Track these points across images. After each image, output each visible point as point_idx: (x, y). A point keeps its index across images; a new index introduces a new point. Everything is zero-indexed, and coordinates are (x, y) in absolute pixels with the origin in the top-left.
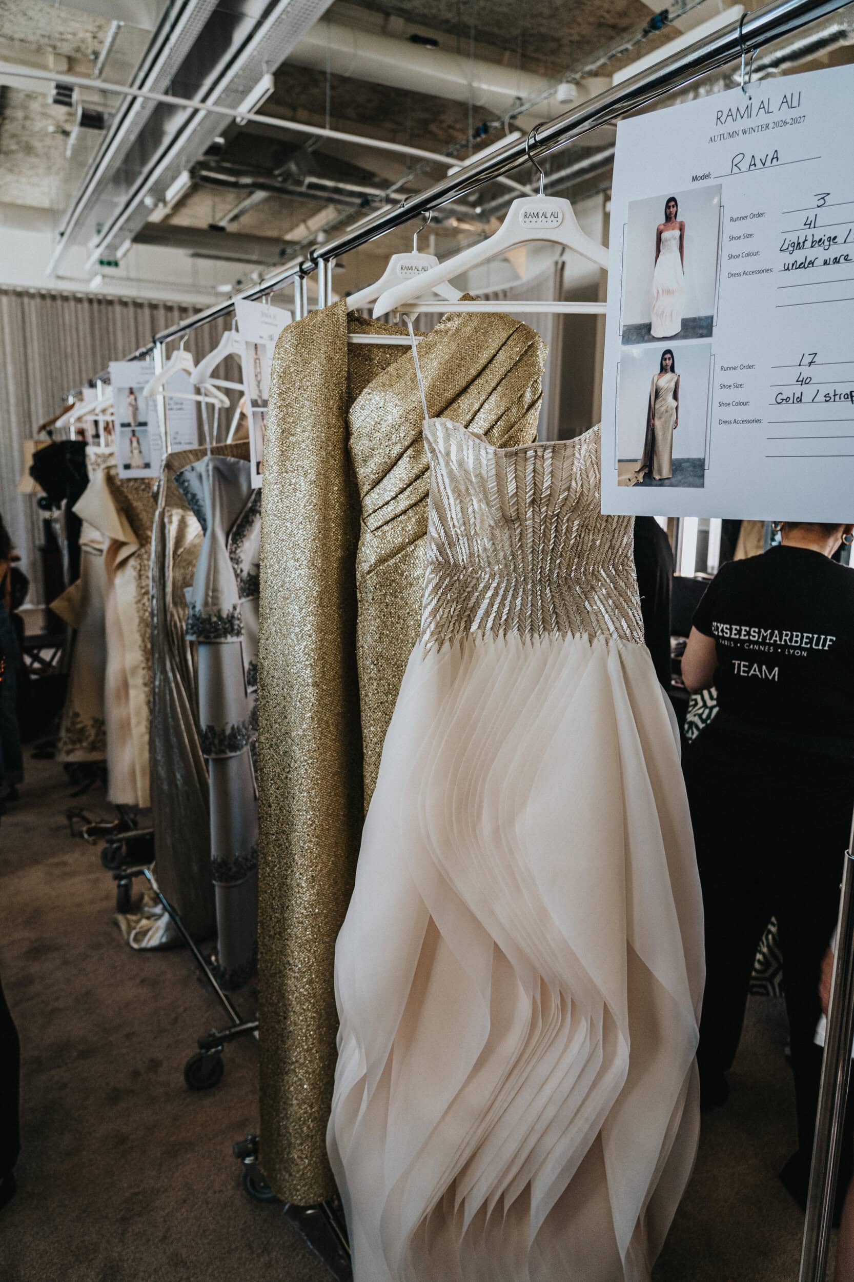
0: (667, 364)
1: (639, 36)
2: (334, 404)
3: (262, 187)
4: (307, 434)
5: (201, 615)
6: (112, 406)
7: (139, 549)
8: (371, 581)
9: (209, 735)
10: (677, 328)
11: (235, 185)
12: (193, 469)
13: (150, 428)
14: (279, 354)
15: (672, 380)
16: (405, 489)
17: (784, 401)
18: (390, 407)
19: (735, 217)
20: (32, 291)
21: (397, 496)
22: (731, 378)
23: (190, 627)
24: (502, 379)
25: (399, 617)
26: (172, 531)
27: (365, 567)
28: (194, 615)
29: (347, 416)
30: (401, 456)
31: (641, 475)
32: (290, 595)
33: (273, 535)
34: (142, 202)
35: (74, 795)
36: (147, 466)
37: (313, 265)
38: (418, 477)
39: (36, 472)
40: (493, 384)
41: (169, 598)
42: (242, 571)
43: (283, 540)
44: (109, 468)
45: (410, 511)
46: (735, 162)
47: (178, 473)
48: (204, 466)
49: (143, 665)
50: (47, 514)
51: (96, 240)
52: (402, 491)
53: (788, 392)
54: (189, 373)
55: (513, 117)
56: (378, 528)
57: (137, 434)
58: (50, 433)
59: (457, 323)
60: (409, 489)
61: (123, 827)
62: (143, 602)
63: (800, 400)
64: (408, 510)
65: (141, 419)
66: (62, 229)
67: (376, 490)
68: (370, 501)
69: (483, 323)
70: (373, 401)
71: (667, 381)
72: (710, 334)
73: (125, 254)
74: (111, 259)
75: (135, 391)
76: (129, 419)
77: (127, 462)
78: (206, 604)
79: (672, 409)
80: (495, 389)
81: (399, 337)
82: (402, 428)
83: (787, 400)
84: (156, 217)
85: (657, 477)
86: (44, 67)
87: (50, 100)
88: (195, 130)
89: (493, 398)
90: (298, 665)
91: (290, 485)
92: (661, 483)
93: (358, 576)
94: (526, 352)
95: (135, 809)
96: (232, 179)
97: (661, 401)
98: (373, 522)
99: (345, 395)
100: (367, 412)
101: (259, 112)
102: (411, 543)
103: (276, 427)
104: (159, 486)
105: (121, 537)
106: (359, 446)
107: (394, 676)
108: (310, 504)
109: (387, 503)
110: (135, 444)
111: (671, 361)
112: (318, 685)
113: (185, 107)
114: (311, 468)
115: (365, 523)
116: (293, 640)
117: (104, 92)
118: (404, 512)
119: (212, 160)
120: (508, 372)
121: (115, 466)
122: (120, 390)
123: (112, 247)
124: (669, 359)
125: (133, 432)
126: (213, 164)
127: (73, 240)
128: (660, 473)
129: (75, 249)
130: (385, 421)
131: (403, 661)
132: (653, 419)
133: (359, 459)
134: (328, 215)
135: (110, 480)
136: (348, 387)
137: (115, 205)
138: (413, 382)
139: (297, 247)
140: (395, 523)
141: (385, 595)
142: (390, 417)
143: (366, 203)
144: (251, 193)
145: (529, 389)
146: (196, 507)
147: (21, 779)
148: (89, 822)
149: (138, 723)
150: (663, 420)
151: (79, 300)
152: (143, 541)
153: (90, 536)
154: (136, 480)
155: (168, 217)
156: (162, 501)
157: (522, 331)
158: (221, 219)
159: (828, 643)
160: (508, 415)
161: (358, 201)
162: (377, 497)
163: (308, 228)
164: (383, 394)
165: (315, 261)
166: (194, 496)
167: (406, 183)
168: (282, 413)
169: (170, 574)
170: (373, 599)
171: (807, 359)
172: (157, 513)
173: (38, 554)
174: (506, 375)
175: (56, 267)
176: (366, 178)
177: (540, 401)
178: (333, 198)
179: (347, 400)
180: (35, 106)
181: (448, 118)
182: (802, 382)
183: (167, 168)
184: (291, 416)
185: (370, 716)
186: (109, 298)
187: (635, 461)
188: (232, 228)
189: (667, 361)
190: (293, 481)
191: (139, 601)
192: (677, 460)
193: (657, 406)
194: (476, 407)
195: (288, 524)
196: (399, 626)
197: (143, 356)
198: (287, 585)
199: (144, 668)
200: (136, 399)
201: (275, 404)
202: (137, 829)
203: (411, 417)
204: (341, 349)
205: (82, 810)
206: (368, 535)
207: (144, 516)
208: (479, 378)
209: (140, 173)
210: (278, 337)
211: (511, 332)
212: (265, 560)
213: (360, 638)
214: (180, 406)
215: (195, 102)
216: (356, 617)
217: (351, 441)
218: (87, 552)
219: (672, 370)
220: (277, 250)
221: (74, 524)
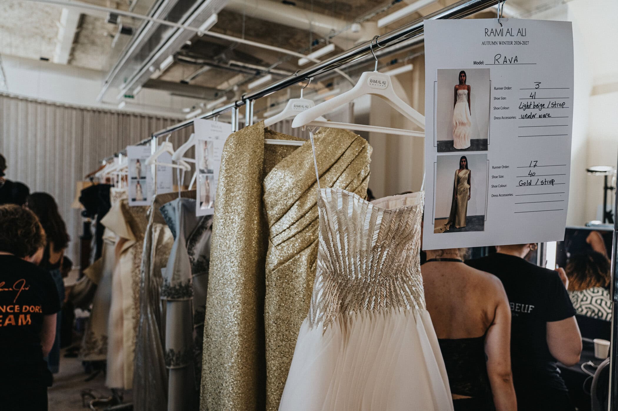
0: (464, 164)
1: (390, 5)
2: (256, 176)
3: (208, 64)
4: (240, 192)
5: (170, 285)
6: (127, 168)
7: (136, 243)
8: (274, 276)
9: (171, 355)
10: (468, 145)
11: (195, 63)
12: (170, 204)
13: (147, 180)
14: (226, 148)
15: (466, 173)
16: (294, 223)
17: (523, 185)
18: (287, 178)
19: (497, 87)
20: (89, 108)
21: (290, 227)
22: (496, 173)
23: (163, 291)
24: (349, 165)
25: (290, 296)
26: (156, 236)
27: (271, 267)
28: (166, 285)
29: (263, 182)
30: (293, 205)
31: (448, 226)
32: (227, 282)
33: (219, 247)
34: (148, 70)
35: (87, 380)
36: (145, 199)
37: (243, 103)
38: (302, 217)
39: (82, 200)
40: (344, 167)
41: (151, 273)
42: (194, 259)
43: (224, 251)
44: (123, 200)
45: (297, 235)
46: (497, 58)
47: (162, 206)
48: (177, 203)
49: (133, 307)
50: (86, 219)
51: (123, 85)
52: (293, 224)
53: (525, 180)
54: (171, 155)
55: (331, 38)
56: (279, 245)
57: (140, 183)
58: (92, 179)
59: (324, 135)
60: (297, 223)
61: (114, 402)
62: (135, 271)
63: (530, 184)
64: (296, 234)
65: (143, 175)
66: (107, 79)
67: (278, 223)
68: (274, 229)
69: (338, 135)
70: (277, 175)
71: (463, 174)
72: (486, 149)
73: (138, 93)
74: (130, 94)
75: (140, 161)
76: (136, 175)
77: (134, 197)
78: (173, 279)
79: (467, 189)
80: (345, 170)
81: (292, 141)
82: (294, 190)
83: (524, 184)
84: (155, 76)
85: (458, 227)
86: (105, 6)
87: (106, 21)
88: (177, 38)
89: (344, 175)
90: (230, 323)
91: (230, 220)
92: (460, 230)
93: (267, 271)
94: (361, 151)
95: (122, 390)
96: (193, 60)
97: (461, 185)
98: (276, 241)
99: (262, 171)
100: (273, 181)
101: (210, 30)
102: (297, 253)
103: (223, 188)
104: (150, 212)
105: (127, 237)
106: (269, 199)
107: (286, 330)
108: (241, 231)
109: (285, 230)
110: (139, 188)
111: (466, 162)
112: (242, 336)
113: (172, 27)
114: (242, 211)
115: (271, 242)
116: (227, 309)
117: (133, 18)
118: (294, 236)
119: (184, 52)
120: (352, 161)
121: (127, 199)
122: (132, 160)
123: (132, 89)
124: (465, 162)
125: (138, 182)
126: (184, 53)
127: (112, 85)
128: (459, 224)
129: (113, 90)
130: (284, 186)
131: (292, 321)
132: (457, 195)
133: (269, 206)
134: (239, 78)
135: (123, 207)
136: (264, 167)
137: (134, 70)
138: (300, 165)
139: (224, 93)
140: (288, 242)
141: (283, 282)
142: (287, 184)
143: (259, 74)
144: (202, 67)
145: (363, 170)
146: (171, 225)
147: (57, 371)
148: (94, 398)
149: (128, 340)
150: (462, 195)
151: (112, 114)
152: (139, 238)
153: (108, 234)
154: (137, 207)
155: (160, 76)
156: (151, 219)
157: (358, 140)
158: (187, 78)
159: (530, 309)
160: (352, 184)
161: (254, 72)
162: (279, 227)
163: (229, 84)
164: (283, 171)
165: (244, 101)
166: (170, 219)
167: (278, 65)
168: (227, 180)
169: (153, 260)
170: (275, 285)
171: (533, 164)
172: (148, 226)
173: (79, 241)
174: (351, 163)
175: (102, 97)
176: (258, 62)
177: (369, 177)
178: (242, 70)
179: (263, 174)
180: (98, 24)
181: (298, 37)
182: (531, 175)
183: (162, 55)
184: (232, 182)
185: (272, 354)
186: (128, 113)
187: (445, 218)
188: (192, 82)
189: (464, 163)
190: (232, 218)
191: (133, 272)
192: (469, 217)
193: (458, 188)
194: (335, 179)
195: (228, 242)
196: (290, 301)
197: (145, 143)
198: (225, 277)
199: (133, 309)
200: (140, 165)
201: (223, 175)
202: (122, 403)
203: (299, 184)
204: (260, 147)
205: (90, 390)
206: (273, 248)
207: (141, 226)
208: (336, 164)
209: (148, 56)
210: (226, 140)
211: (353, 140)
212: (213, 262)
213: (267, 307)
214: (164, 168)
215: (179, 24)
216: (265, 295)
217: (265, 196)
218: (106, 243)
219: (467, 168)
220: (213, 93)
221: (101, 229)
